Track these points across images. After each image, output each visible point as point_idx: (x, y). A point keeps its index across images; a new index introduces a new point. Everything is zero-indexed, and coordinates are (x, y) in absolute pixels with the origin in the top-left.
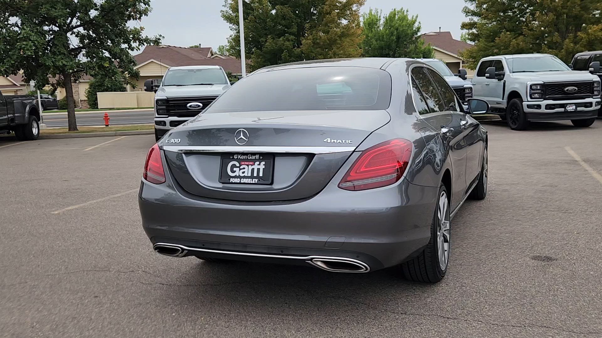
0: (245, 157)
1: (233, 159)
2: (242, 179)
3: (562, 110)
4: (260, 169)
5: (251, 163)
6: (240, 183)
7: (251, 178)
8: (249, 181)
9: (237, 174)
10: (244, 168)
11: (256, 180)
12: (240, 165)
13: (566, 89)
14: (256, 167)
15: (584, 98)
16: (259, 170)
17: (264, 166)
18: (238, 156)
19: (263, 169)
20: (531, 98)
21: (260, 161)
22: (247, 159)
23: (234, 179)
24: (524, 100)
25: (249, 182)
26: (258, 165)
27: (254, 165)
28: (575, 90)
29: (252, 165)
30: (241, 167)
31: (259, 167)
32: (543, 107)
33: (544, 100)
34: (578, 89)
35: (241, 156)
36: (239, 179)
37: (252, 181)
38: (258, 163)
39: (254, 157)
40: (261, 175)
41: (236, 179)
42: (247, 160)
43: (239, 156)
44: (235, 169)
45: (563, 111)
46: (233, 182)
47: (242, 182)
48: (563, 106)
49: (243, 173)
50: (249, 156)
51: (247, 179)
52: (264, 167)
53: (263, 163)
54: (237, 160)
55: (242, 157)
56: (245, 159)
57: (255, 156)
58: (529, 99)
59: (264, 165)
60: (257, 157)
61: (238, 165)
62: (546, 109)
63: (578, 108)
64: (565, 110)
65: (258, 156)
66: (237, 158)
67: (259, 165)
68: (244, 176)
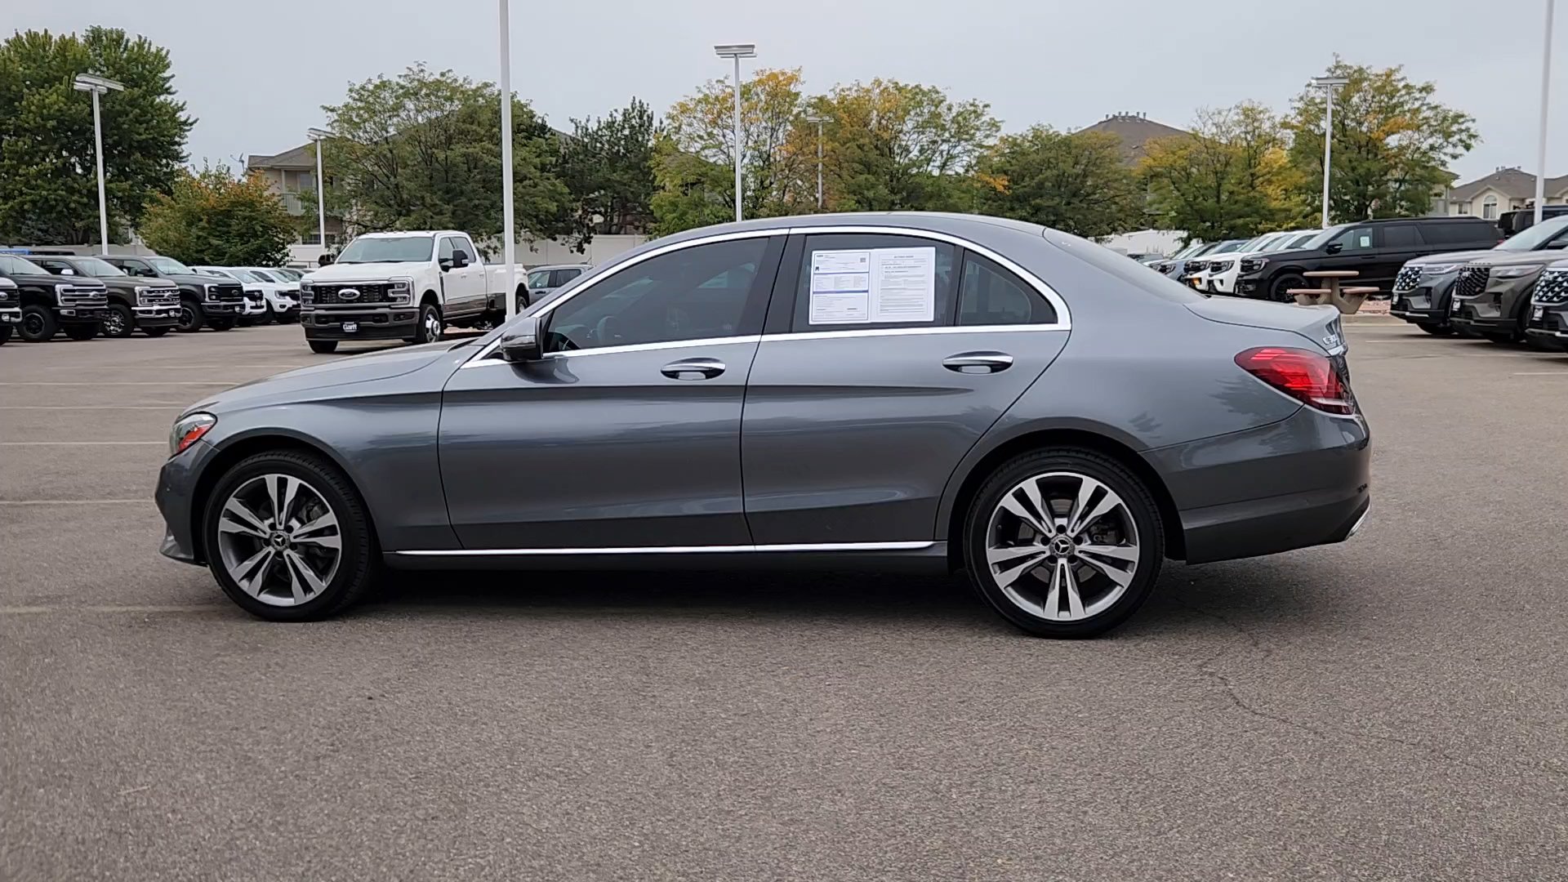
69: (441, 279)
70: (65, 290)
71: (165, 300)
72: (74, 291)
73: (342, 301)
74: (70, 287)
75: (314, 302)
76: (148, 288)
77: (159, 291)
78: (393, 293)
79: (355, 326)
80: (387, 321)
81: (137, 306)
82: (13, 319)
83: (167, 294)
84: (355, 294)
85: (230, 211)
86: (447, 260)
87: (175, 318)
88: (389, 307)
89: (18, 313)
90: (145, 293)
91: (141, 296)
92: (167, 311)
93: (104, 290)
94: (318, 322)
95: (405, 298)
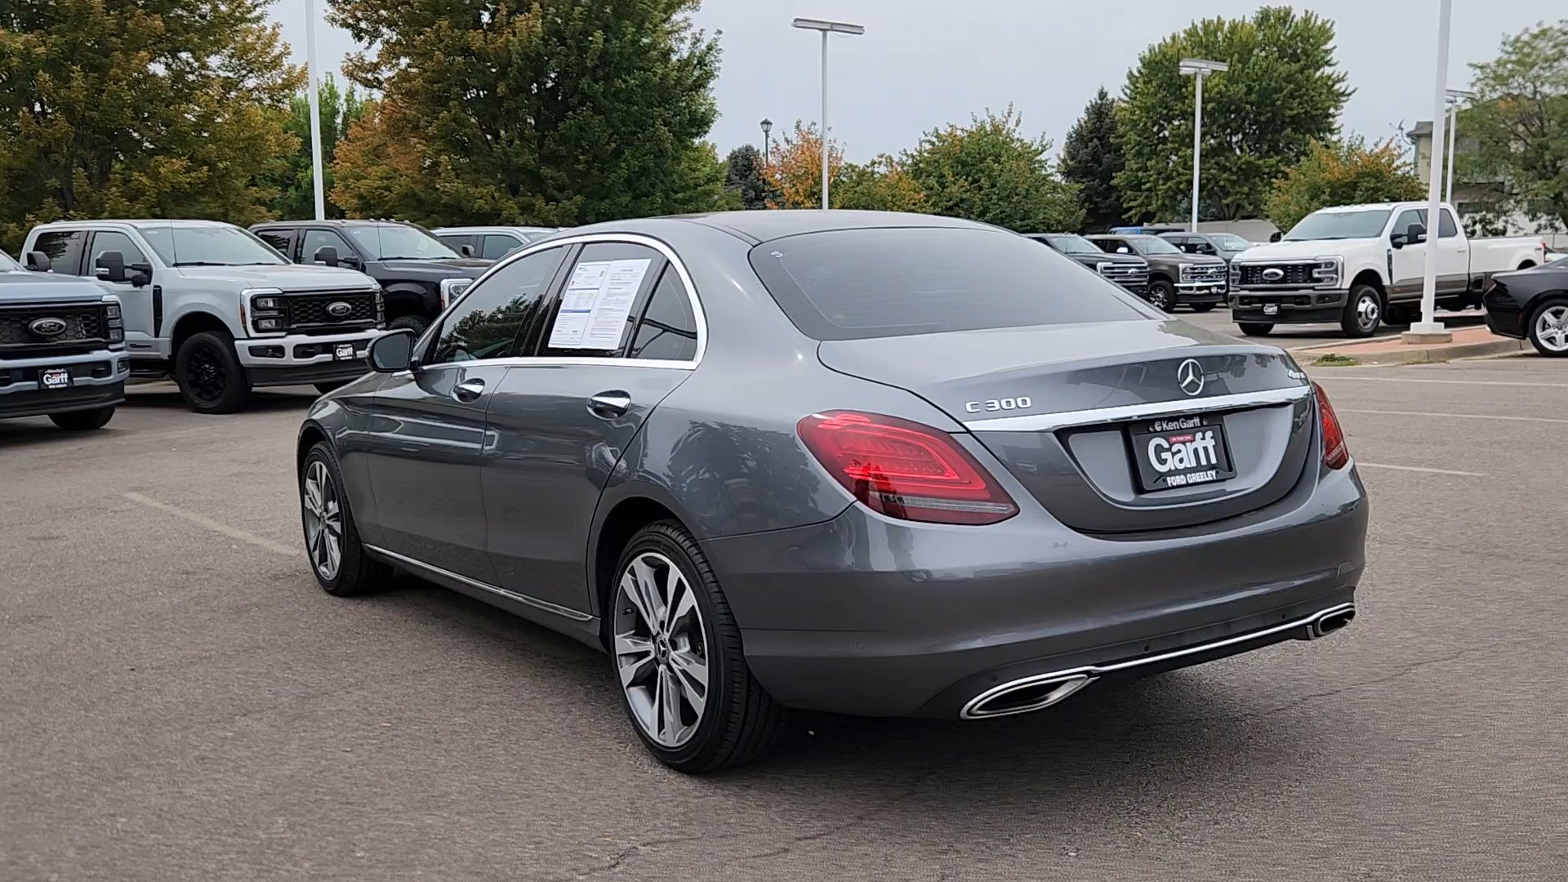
1: (1156, 434)
2: (1189, 475)
3: (328, 357)
4: (1207, 447)
5: (1188, 438)
7: (1202, 471)
8: (1200, 477)
9: (1170, 465)
10: (1179, 451)
11: (1214, 473)
12: (1171, 445)
13: (331, 308)
14: (1199, 444)
15: (362, 330)
16: (1206, 449)
17: (1213, 440)
18: (1162, 425)
19: (1214, 446)
20: (257, 329)
21: (1202, 428)
22: (1181, 429)
23: (1173, 477)
24: (236, 337)
25: (1203, 480)
27: (1194, 440)
28: (348, 309)
29: (1191, 442)
30: (1175, 448)
31: (1204, 444)
32: (289, 352)
33: (289, 334)
34: (353, 309)
35: (1167, 425)
36: (1182, 477)
37: (1206, 476)
38: (1199, 435)
39: (1190, 424)
40: (1214, 461)
41: (1177, 477)
42: (1180, 432)
43: (1165, 425)
44: (1164, 455)
45: (331, 359)
46: (1175, 484)
47: (1190, 482)
48: (329, 348)
49: (1181, 461)
50: (1182, 422)
51: (1197, 474)
52: (1214, 443)
53: (1209, 434)
54: (1164, 434)
55: (1173, 426)
56: (1177, 429)
57: (1192, 421)
58: (253, 334)
59: (1212, 438)
60: (1197, 420)
61: (1166, 445)
62: (295, 356)
63: (358, 352)
64: (334, 357)
66: (1162, 431)
67: (1203, 439)
68: (1187, 468)
69: (1390, 258)
70: (1105, 268)
71: (1208, 277)
72: (1113, 268)
73: (1264, 282)
74: (1110, 264)
75: (1241, 282)
76: (1191, 265)
77: (1202, 268)
78: (1319, 273)
79: (1276, 308)
80: (1309, 303)
81: (1179, 282)
83: (1210, 271)
84: (1277, 275)
85: (1356, 183)
86: (1400, 236)
87: (1218, 294)
88: (1313, 288)
90: (1188, 270)
91: (1183, 273)
92: (1209, 288)
93: (1146, 268)
94: (1241, 304)
95: (1332, 279)
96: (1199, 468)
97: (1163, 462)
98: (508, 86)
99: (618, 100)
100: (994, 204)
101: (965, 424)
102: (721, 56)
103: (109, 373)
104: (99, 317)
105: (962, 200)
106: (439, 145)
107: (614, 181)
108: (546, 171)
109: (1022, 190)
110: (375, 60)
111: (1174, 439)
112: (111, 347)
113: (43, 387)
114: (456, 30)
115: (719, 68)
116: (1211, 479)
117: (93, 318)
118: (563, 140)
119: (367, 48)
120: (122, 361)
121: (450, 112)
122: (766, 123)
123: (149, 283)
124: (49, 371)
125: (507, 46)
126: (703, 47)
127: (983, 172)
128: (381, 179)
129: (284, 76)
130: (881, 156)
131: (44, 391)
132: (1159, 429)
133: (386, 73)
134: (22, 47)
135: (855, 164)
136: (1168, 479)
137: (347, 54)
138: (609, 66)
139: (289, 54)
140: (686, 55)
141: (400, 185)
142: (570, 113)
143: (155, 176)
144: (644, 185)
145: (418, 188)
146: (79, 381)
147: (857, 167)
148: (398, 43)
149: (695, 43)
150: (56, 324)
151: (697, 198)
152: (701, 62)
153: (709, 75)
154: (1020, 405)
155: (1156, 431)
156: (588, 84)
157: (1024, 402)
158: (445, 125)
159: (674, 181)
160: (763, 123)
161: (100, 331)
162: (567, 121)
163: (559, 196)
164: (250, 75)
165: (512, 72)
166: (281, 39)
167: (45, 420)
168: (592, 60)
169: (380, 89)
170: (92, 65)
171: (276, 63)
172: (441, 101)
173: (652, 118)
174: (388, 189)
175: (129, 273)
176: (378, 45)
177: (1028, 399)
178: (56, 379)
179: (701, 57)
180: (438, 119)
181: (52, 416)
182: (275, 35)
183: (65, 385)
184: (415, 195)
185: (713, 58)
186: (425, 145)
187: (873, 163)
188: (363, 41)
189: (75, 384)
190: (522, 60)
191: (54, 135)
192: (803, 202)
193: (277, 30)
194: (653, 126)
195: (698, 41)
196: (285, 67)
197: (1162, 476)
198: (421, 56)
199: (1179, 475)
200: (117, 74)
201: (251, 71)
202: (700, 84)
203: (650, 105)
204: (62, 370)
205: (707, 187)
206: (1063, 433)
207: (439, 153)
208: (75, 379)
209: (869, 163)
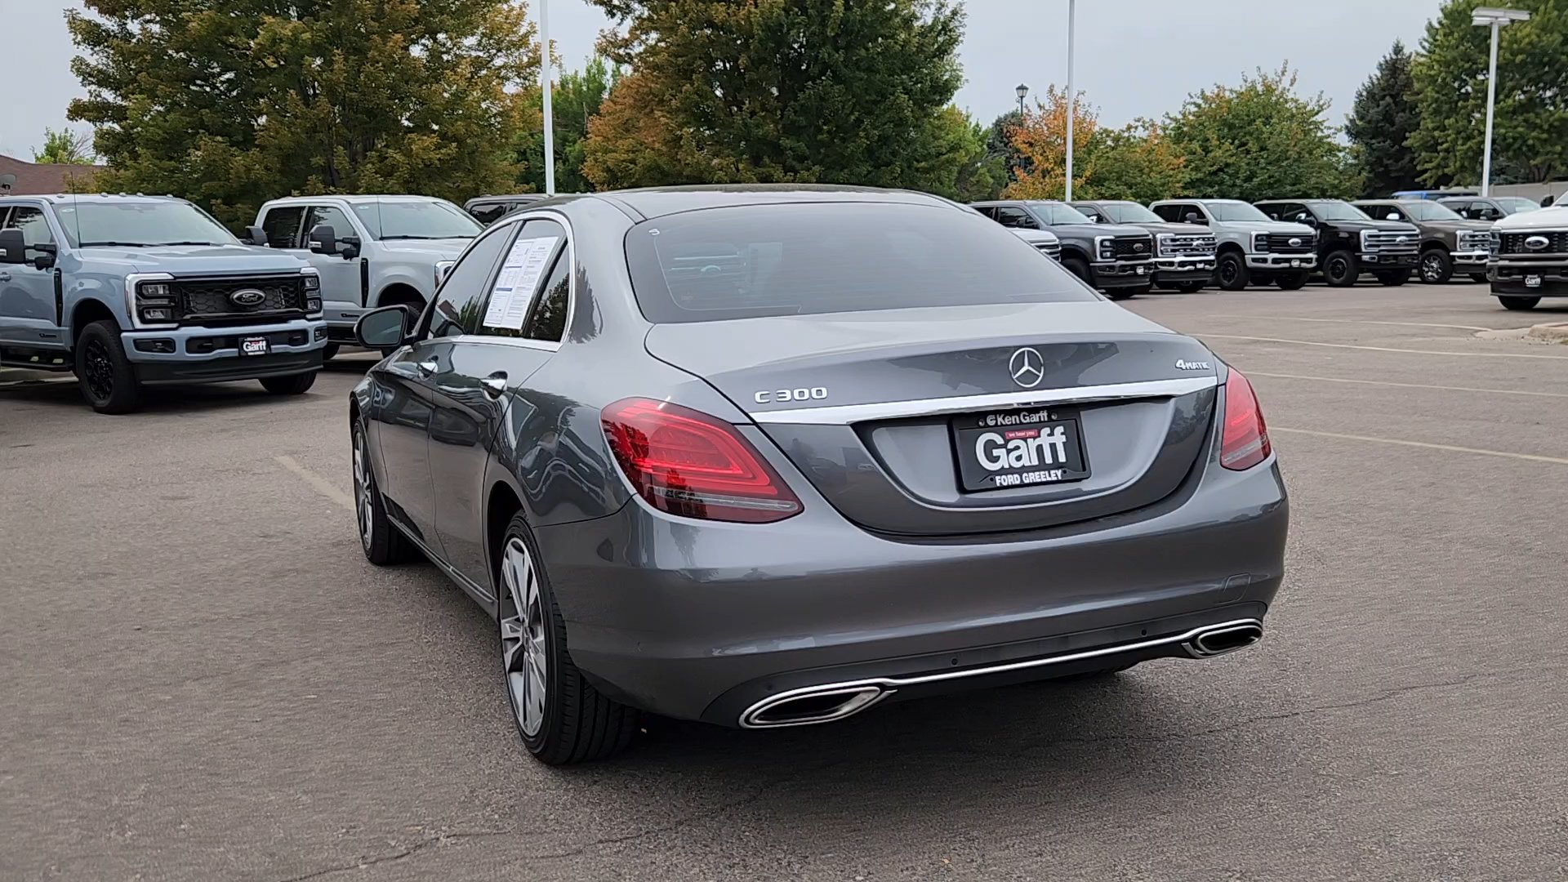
0: (1014, 419)
1: (988, 428)
2: (1025, 475)
4: (1055, 444)
5: (1032, 433)
6: (1022, 485)
7: (1044, 470)
8: (1041, 476)
9: (1003, 463)
10: (1018, 448)
11: (1059, 473)
12: (1007, 441)
14: (1045, 439)
16: (1053, 446)
17: (1064, 436)
18: (996, 420)
19: (1064, 443)
21: (1051, 424)
22: (1021, 423)
23: (1004, 477)
25: (1044, 480)
26: (1049, 435)
27: (1039, 436)
29: (1035, 438)
30: (1011, 445)
31: (1052, 440)
35: (1003, 419)
36: (1016, 476)
37: (1050, 476)
38: (1046, 431)
39: (1035, 418)
41: (1009, 476)
42: (1021, 426)
43: (1000, 420)
44: (996, 452)
46: (1005, 484)
47: (1026, 481)
49: (1019, 458)
50: (1024, 416)
51: (1037, 473)
52: (1064, 440)
53: (1059, 430)
54: (996, 428)
55: (1008, 420)
56: (1016, 424)
57: (1038, 415)
59: (1062, 434)
60: (1044, 415)
61: (1000, 441)
65: (1046, 414)
66: (996, 425)
67: (1051, 434)
68: (1024, 466)
70: (1370, 236)
72: (1379, 236)
73: (1526, 251)
74: (1375, 232)
75: (1501, 251)
76: (1470, 232)
77: (1483, 235)
79: (1539, 280)
81: (1455, 250)
82: (1304, 265)
89: (1311, 259)
90: (1467, 238)
91: (1461, 240)
93: (1417, 235)
94: (1501, 275)
96: (1042, 466)
97: (996, 459)
98: (749, 57)
99: (859, 69)
100: (1262, 169)
101: (751, 415)
102: (966, 21)
103: (306, 341)
104: (296, 289)
105: (1227, 165)
106: (681, 117)
107: (852, 151)
108: (786, 142)
109: (1293, 154)
110: (627, 36)
111: (1012, 435)
112: (309, 316)
113: (243, 354)
114: (700, 4)
115: (964, 34)
116: (1055, 479)
117: (291, 289)
118: (804, 110)
119: (619, 24)
120: (317, 329)
121: (692, 85)
122: (1022, 88)
123: (358, 256)
124: (249, 339)
125: (749, 17)
126: (948, 12)
127: (1251, 134)
128: (628, 151)
129: (530, 54)
130: (1138, 121)
131: (244, 358)
132: (991, 423)
133: (637, 49)
134: (290, 34)
135: (1110, 129)
136: (997, 478)
137: (602, 31)
138: (851, 35)
139: (535, 32)
140: (930, 22)
141: (644, 158)
142: (810, 83)
143: (408, 154)
144: (885, 153)
145: (662, 162)
146: (277, 348)
147: (1112, 132)
148: (650, 18)
149: (940, 9)
150: (255, 294)
151: (940, 166)
152: (945, 28)
153: (953, 42)
154: (814, 395)
155: (987, 425)
156: (829, 54)
157: (819, 392)
158: (688, 98)
159: (916, 150)
160: (1018, 89)
161: (297, 301)
162: (807, 92)
163: (798, 166)
164: (499, 54)
165: (753, 44)
166: (527, 19)
167: (255, 384)
168: (833, 29)
169: (630, 63)
170: (355, 49)
171: (523, 42)
172: (686, 74)
173: (893, 86)
174: (633, 162)
175: (340, 246)
176: (629, 22)
177: (824, 390)
178: (255, 347)
179: (945, 22)
180: (681, 92)
181: (262, 380)
182: (521, 16)
183: (263, 353)
184: (658, 167)
185: (957, 24)
186: (668, 118)
187: (1129, 128)
188: (616, 18)
189: (273, 351)
190: (763, 31)
191: (318, 115)
192: (1053, 169)
193: (524, 9)
194: (893, 94)
195: (943, 6)
196: (532, 46)
197: (992, 474)
198: (668, 30)
199: (1012, 474)
200: (374, 57)
201: (499, 50)
202: (943, 51)
203: (892, 73)
204: (261, 338)
205: (951, 155)
206: (863, 428)
207: (681, 126)
208: (272, 347)
209: (1124, 129)
